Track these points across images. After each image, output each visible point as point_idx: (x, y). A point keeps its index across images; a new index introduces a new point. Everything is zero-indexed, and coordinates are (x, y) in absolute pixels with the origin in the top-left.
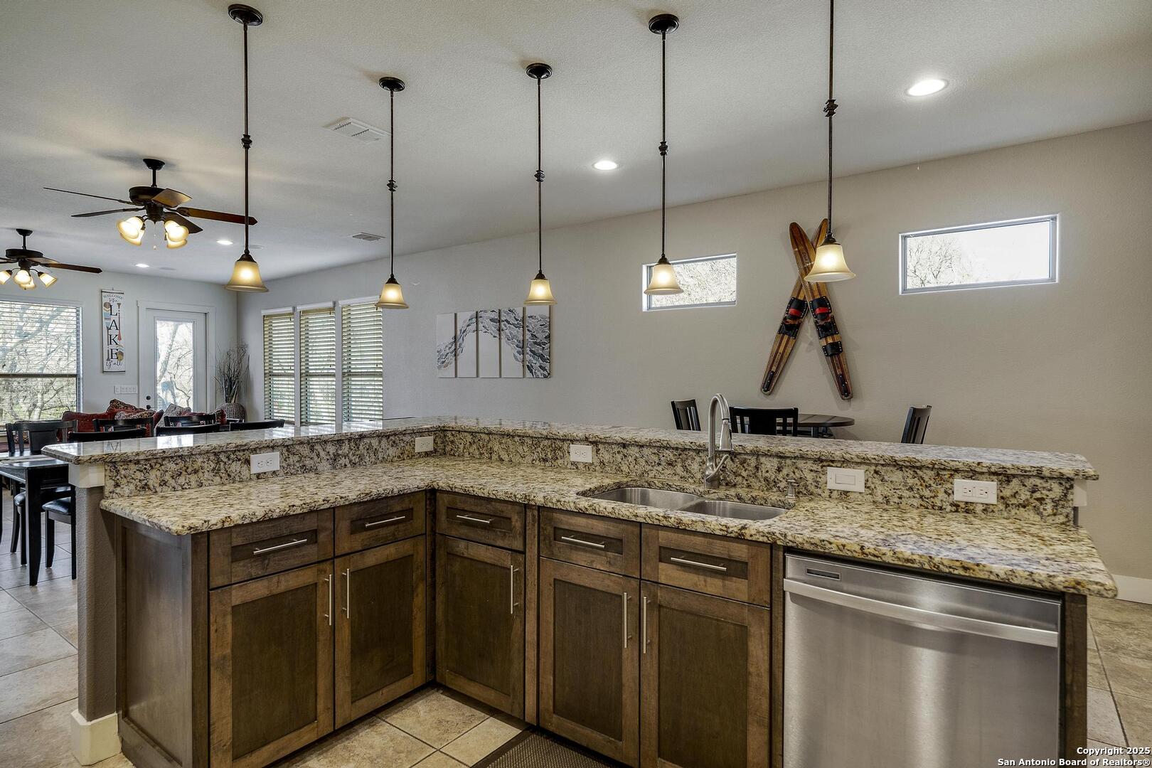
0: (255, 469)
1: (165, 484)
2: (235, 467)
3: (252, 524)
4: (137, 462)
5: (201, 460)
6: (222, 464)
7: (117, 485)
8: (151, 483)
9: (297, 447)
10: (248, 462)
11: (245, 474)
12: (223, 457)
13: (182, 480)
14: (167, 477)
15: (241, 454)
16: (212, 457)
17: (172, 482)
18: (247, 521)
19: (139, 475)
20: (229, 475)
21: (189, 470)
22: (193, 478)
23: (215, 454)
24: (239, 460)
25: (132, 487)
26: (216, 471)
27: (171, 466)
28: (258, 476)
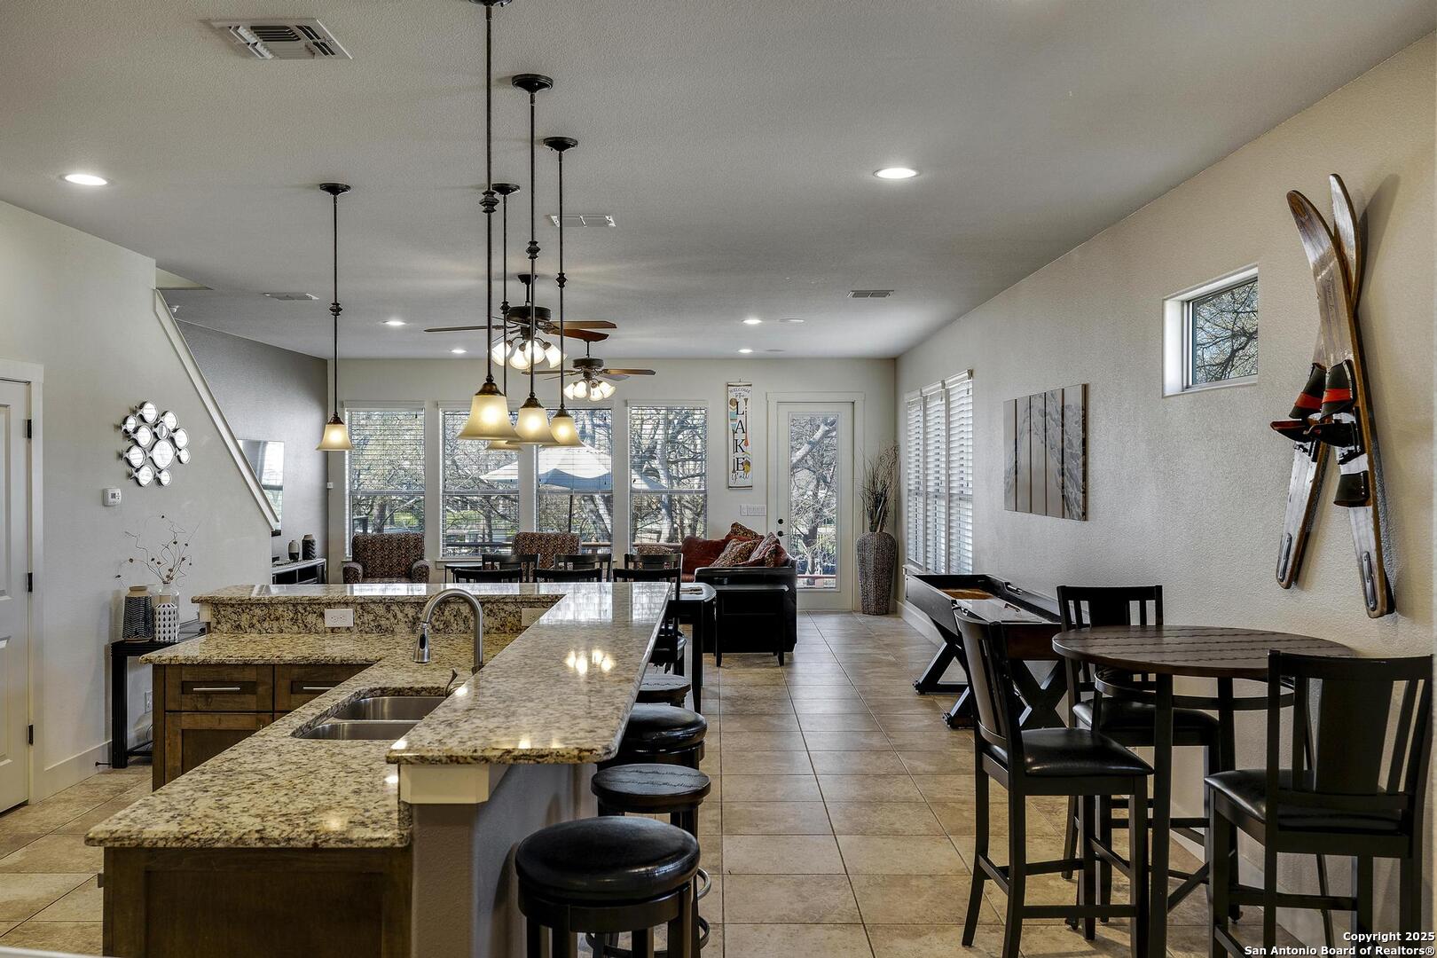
0: (329, 623)
1: (253, 626)
2: (311, 619)
3: (193, 665)
4: (233, 606)
5: (281, 609)
6: (300, 615)
7: (218, 623)
8: (242, 624)
9: (372, 606)
10: (322, 615)
11: (320, 625)
12: (300, 608)
13: (266, 625)
14: (255, 621)
15: (317, 607)
16: (291, 608)
17: (258, 625)
18: (189, 662)
19: (235, 617)
20: (306, 626)
21: (272, 617)
22: (275, 624)
23: (294, 605)
24: (315, 613)
25: (229, 626)
26: (294, 621)
27: (258, 611)
28: (332, 630)
